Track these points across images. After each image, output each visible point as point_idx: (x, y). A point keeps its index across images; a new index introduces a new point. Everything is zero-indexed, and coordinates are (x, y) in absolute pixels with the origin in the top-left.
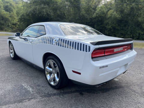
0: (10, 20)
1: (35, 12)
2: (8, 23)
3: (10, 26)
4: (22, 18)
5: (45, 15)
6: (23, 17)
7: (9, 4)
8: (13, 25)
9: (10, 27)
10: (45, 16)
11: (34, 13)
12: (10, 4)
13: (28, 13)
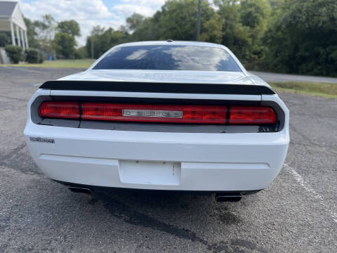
0: (250, 43)
1: (297, 19)
2: (245, 51)
3: (248, 57)
4: (267, 36)
5: (324, 22)
6: (269, 35)
7: (252, 9)
8: (255, 53)
9: (247, 60)
10: (322, 27)
11: (293, 22)
12: (255, 9)
13: (279, 24)
